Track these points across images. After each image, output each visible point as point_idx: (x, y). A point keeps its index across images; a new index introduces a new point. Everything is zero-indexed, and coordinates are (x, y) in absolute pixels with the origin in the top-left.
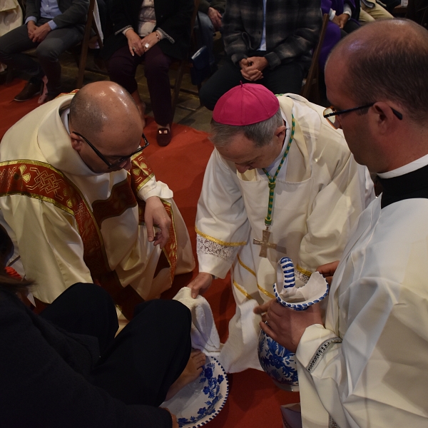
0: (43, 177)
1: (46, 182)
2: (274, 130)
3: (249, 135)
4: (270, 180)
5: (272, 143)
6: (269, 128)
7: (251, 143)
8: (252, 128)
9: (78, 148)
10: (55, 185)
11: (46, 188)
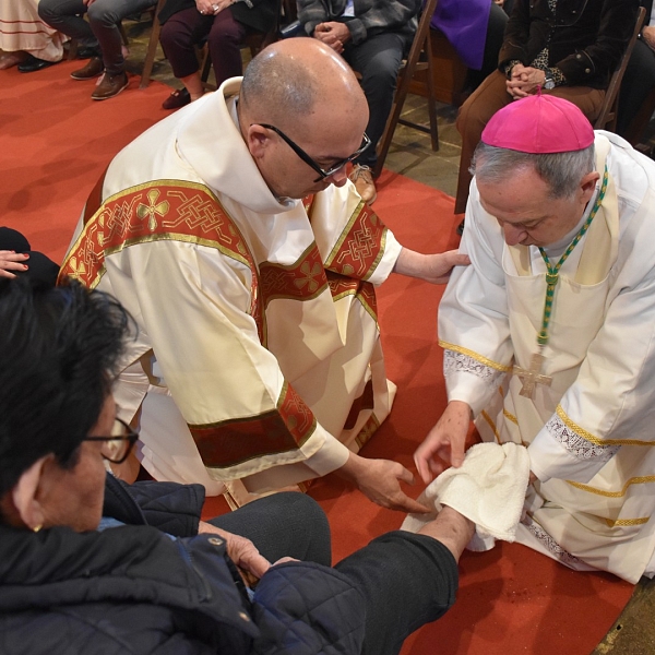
0: (196, 205)
1: (202, 213)
2: (582, 174)
3: (543, 172)
4: (550, 270)
5: (573, 198)
6: (575, 167)
7: (543, 186)
8: (550, 160)
9: (260, 152)
10: (216, 219)
11: (203, 224)
